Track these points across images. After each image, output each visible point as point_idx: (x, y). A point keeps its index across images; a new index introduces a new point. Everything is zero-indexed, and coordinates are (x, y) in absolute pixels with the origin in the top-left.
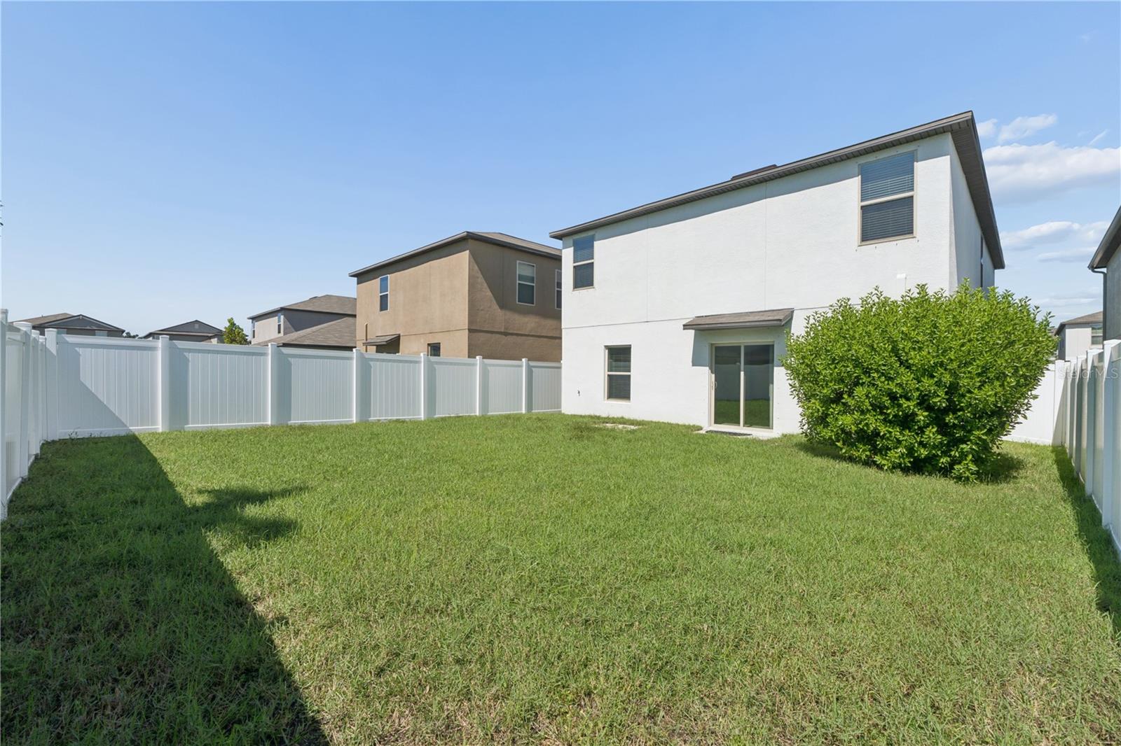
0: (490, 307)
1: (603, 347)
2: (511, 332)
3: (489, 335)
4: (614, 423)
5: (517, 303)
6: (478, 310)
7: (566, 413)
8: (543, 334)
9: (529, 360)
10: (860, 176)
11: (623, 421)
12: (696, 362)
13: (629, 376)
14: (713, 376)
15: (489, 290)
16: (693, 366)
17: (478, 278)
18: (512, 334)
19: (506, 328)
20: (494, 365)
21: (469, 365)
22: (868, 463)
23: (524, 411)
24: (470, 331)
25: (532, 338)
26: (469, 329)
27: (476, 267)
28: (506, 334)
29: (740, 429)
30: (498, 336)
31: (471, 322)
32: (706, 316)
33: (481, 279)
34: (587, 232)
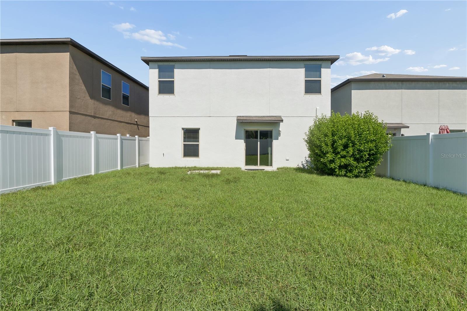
0: (84, 97)
1: (181, 129)
2: (97, 116)
3: (84, 117)
4: (198, 170)
5: (101, 97)
6: (76, 98)
7: (153, 167)
8: (115, 119)
9: (121, 135)
10: (305, 69)
11: (195, 168)
12: (237, 138)
13: (198, 144)
14: (245, 144)
15: (83, 85)
16: (236, 139)
17: (76, 75)
18: (98, 118)
19: (95, 113)
20: (102, 138)
21: (87, 137)
22: (345, 176)
23: (119, 168)
24: (71, 112)
25: (110, 121)
26: (69, 111)
27: (75, 67)
28: (94, 117)
29: (259, 167)
30: (89, 118)
31: (71, 106)
32: (242, 116)
33: (78, 77)
34: (169, 63)
